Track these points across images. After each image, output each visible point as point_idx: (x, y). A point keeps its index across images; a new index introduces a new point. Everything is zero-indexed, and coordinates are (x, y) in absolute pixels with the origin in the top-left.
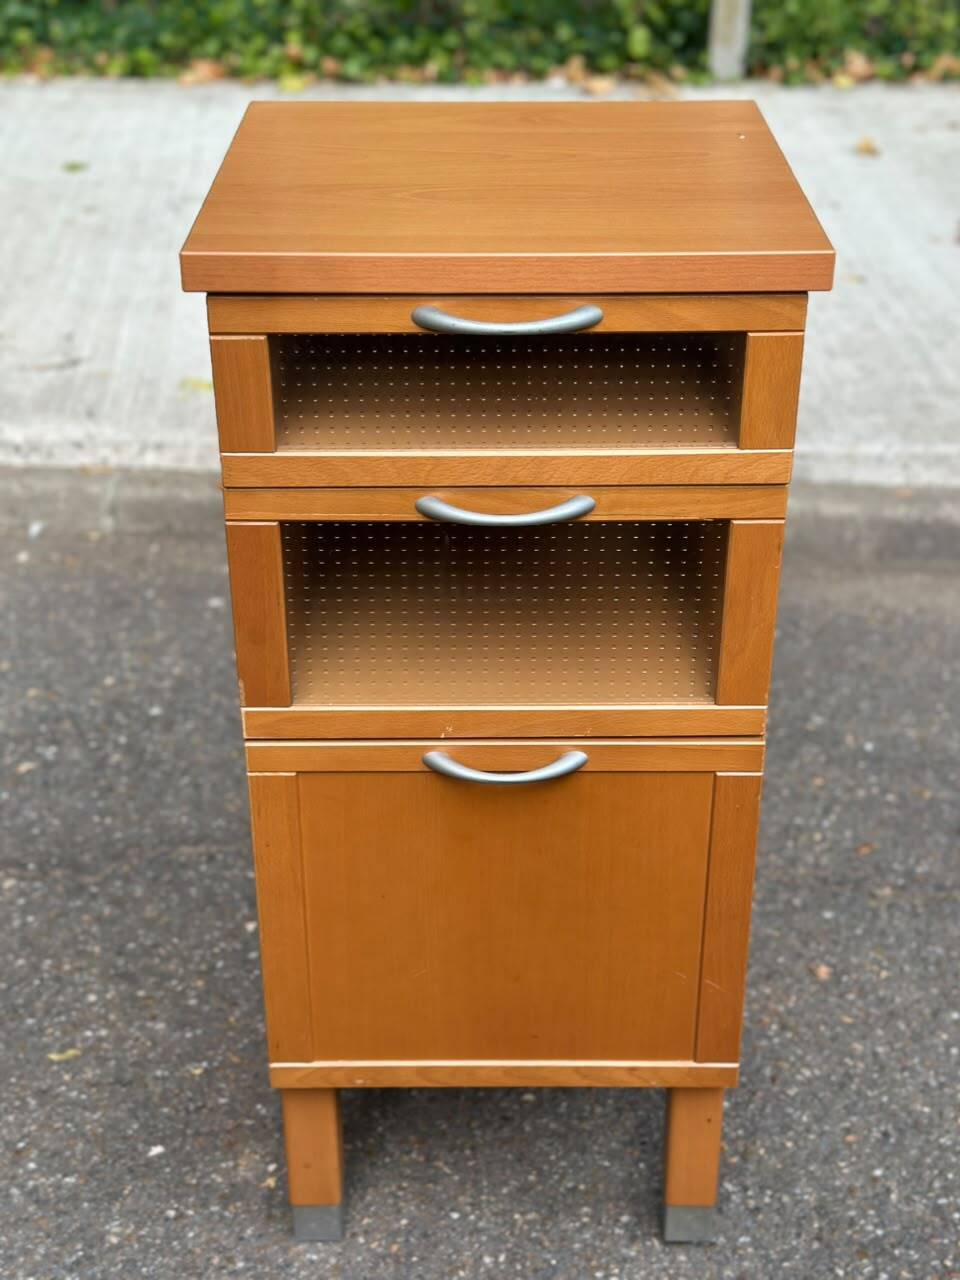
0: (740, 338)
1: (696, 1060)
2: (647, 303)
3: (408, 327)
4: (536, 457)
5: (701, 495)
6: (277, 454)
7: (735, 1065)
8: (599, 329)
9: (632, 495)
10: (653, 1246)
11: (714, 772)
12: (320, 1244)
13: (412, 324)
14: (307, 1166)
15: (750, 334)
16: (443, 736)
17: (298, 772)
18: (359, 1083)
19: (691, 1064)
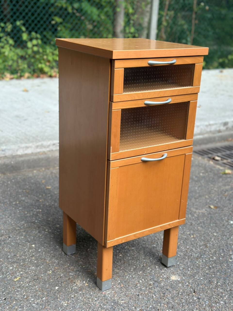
0: (194, 65)
1: (179, 219)
2: (182, 58)
3: (146, 65)
4: (164, 91)
5: (187, 96)
6: (123, 94)
7: (185, 219)
8: (175, 64)
9: (177, 97)
10: (165, 269)
11: (185, 154)
12: (107, 290)
13: (148, 64)
14: (107, 270)
15: (196, 64)
16: (144, 154)
17: (119, 167)
18: (123, 241)
19: (178, 220)
